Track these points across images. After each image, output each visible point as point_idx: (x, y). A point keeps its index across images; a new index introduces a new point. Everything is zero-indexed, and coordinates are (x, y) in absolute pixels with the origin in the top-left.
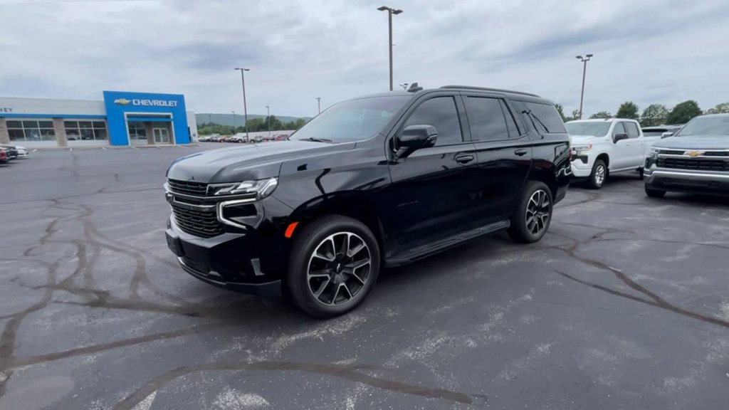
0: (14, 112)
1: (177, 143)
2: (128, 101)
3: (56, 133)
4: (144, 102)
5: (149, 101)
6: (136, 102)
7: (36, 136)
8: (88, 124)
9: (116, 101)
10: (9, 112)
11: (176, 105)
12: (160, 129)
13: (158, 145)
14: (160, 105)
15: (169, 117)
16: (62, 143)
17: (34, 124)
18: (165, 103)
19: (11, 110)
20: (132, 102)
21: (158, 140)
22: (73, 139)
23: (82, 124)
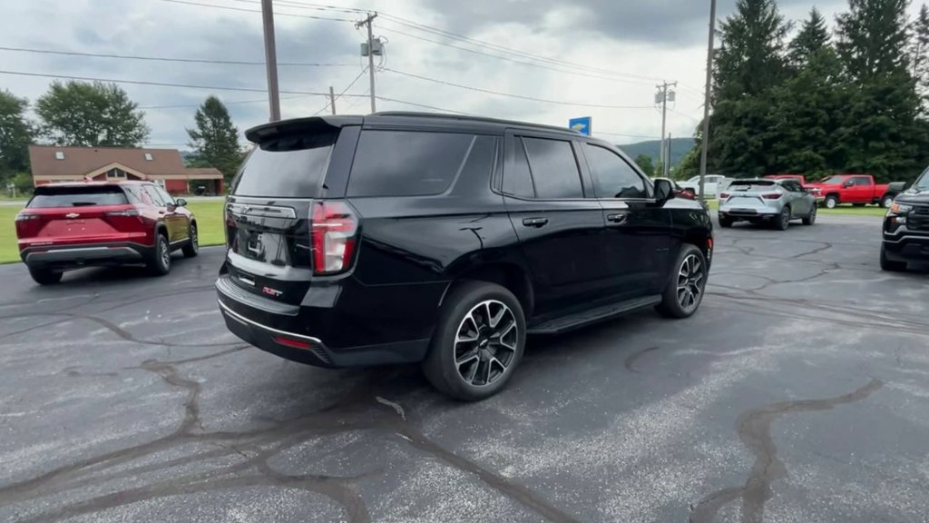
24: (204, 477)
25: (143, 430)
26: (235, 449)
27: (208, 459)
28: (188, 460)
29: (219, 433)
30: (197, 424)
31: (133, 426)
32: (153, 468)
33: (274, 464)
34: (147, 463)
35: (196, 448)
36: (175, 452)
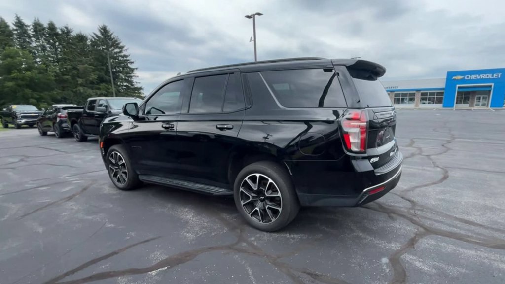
0: (399, 88)
1: (491, 107)
2: (461, 77)
3: (415, 100)
4: (473, 77)
5: (478, 76)
6: (468, 77)
7: (406, 101)
8: (433, 94)
9: (454, 78)
10: (397, 89)
11: (499, 77)
12: (482, 96)
13: (476, 108)
14: (486, 78)
15: (490, 86)
16: (417, 105)
17: (406, 95)
18: (490, 76)
19: (398, 87)
20: (464, 78)
21: (477, 105)
22: (424, 103)
23: (431, 94)
24: (434, 214)
25: (445, 245)
26: (415, 215)
27: (428, 217)
28: (435, 221)
29: (413, 223)
30: (418, 233)
31: (449, 251)
32: (449, 225)
33: (409, 204)
34: (451, 228)
35: (428, 223)
36: (437, 226)
